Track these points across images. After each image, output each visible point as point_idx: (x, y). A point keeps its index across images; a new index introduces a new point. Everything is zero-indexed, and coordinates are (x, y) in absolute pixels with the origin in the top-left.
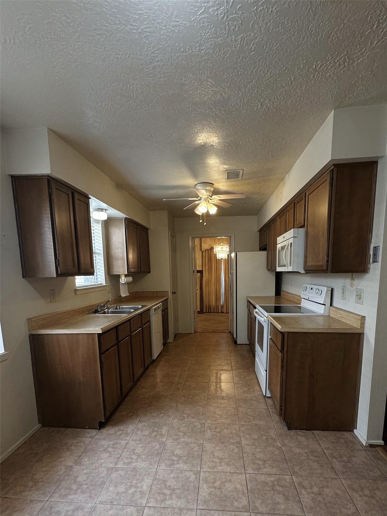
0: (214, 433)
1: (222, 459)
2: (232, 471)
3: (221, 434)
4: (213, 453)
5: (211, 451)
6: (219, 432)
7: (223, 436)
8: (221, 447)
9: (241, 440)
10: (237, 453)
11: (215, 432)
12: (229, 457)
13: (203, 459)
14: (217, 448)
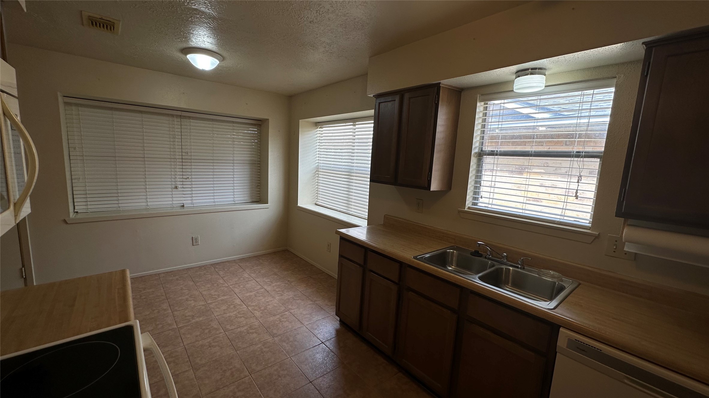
0: (231, 367)
1: (210, 347)
2: (197, 343)
3: (221, 370)
4: (221, 348)
5: (224, 349)
6: (225, 371)
7: (217, 368)
8: (215, 356)
9: (195, 374)
10: (195, 358)
11: (231, 369)
12: (203, 351)
13: (227, 339)
14: (219, 353)
